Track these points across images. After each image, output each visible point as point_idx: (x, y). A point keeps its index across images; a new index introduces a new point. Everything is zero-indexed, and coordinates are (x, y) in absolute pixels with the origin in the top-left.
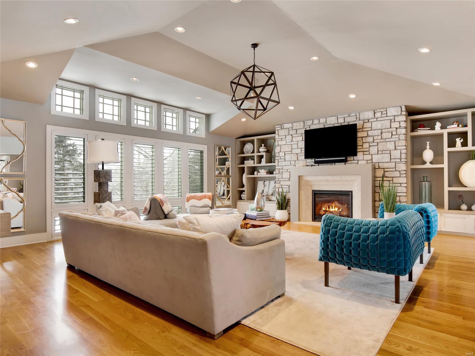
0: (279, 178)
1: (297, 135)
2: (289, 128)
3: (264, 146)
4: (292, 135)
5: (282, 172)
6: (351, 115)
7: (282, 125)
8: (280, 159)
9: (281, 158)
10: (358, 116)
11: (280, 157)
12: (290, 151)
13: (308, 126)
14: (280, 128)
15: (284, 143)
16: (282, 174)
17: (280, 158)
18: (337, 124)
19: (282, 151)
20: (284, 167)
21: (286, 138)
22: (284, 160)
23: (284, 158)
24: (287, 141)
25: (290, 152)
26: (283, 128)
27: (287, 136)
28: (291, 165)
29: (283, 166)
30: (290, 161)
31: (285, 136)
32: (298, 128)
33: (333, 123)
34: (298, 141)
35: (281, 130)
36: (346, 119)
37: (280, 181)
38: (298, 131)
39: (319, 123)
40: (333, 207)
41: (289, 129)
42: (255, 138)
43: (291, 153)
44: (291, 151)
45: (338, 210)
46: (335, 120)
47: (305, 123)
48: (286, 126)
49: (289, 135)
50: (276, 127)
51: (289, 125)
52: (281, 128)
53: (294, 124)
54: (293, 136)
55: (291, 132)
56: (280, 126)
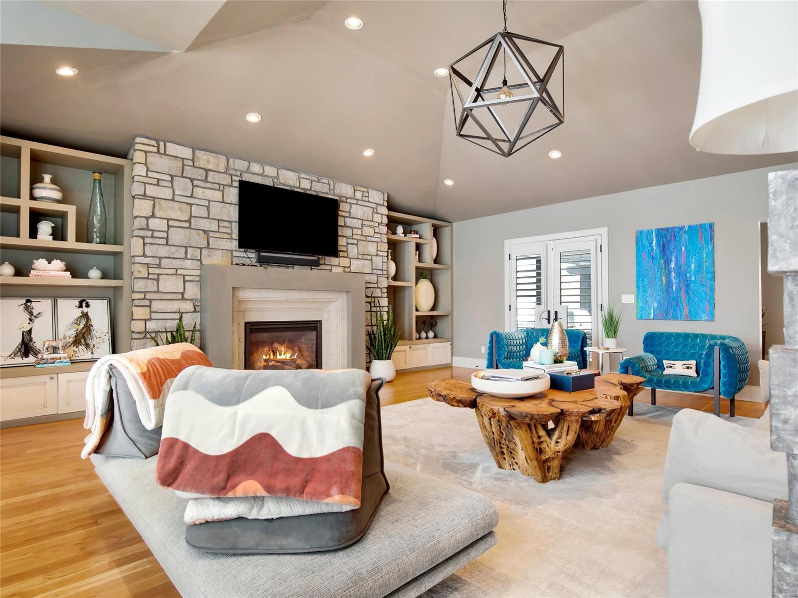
0: (146, 290)
1: (208, 185)
2: (183, 159)
3: (53, 181)
4: (192, 181)
5: (159, 275)
6: (322, 181)
7: (162, 144)
8: (152, 237)
9: (156, 234)
10: (332, 187)
11: (153, 231)
12: (185, 221)
13: (236, 170)
14: (153, 149)
15: (167, 193)
16: (158, 280)
17: (150, 233)
18: (297, 187)
19: (157, 214)
20: (164, 262)
21: (175, 183)
22: (164, 241)
23: (165, 235)
24: (177, 192)
25: (187, 225)
26: (165, 154)
27: (176, 179)
28: (186, 258)
29: (160, 258)
30: (186, 247)
31: (172, 176)
32: (210, 167)
33: (291, 183)
34: (209, 201)
35: (157, 155)
36: (313, 184)
37: (151, 300)
38: (211, 174)
39: (262, 175)
40: (283, 353)
41: (185, 161)
42: (27, 147)
43: (189, 228)
44: (189, 221)
45: (291, 357)
46: (294, 180)
47: (231, 162)
48: (172, 149)
49: (182, 176)
50: (138, 140)
51: (186, 152)
52: (158, 150)
53: (200, 154)
54: (196, 183)
55: (189, 172)
56: (153, 143)
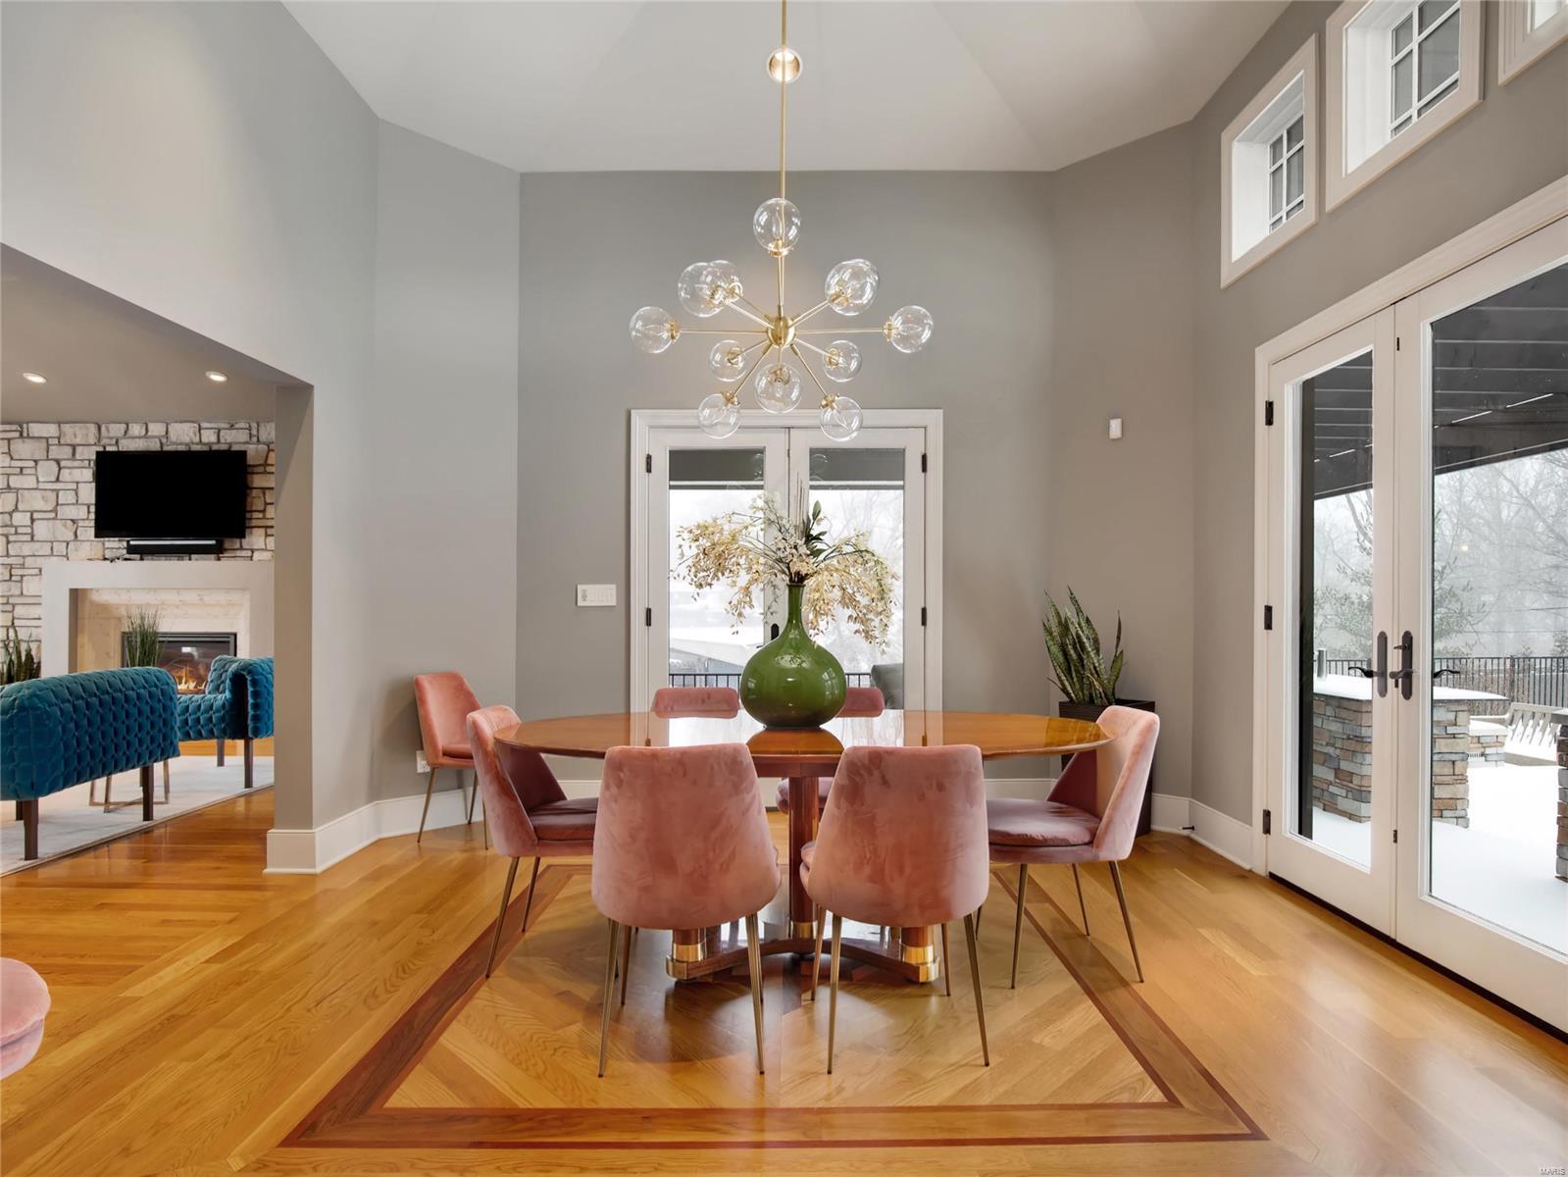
0: (9, 594)
1: (76, 464)
2: (47, 439)
4: (58, 462)
5: (22, 576)
6: (237, 426)
7: (25, 426)
8: (16, 533)
9: (20, 530)
10: (254, 432)
11: (16, 527)
12: (50, 511)
13: (111, 438)
14: (17, 435)
15: (30, 482)
16: (21, 581)
17: (14, 529)
18: (197, 444)
19: (20, 507)
20: (29, 561)
21: (38, 467)
22: (28, 538)
23: (29, 530)
24: (40, 479)
25: (53, 515)
26: (28, 437)
27: (40, 463)
28: (52, 555)
29: (24, 557)
30: (52, 542)
31: (36, 461)
32: (78, 441)
33: (187, 440)
34: (77, 483)
35: (20, 440)
36: (222, 434)
37: (14, 606)
38: (79, 450)
39: (146, 436)
40: (184, 681)
41: (50, 440)
43: (55, 518)
44: (55, 511)
45: (196, 687)
46: (191, 434)
47: (103, 428)
48: (36, 429)
49: (48, 459)
51: (50, 430)
52: (21, 435)
53: (66, 428)
54: (63, 464)
55: (55, 452)
56: (14, 427)
